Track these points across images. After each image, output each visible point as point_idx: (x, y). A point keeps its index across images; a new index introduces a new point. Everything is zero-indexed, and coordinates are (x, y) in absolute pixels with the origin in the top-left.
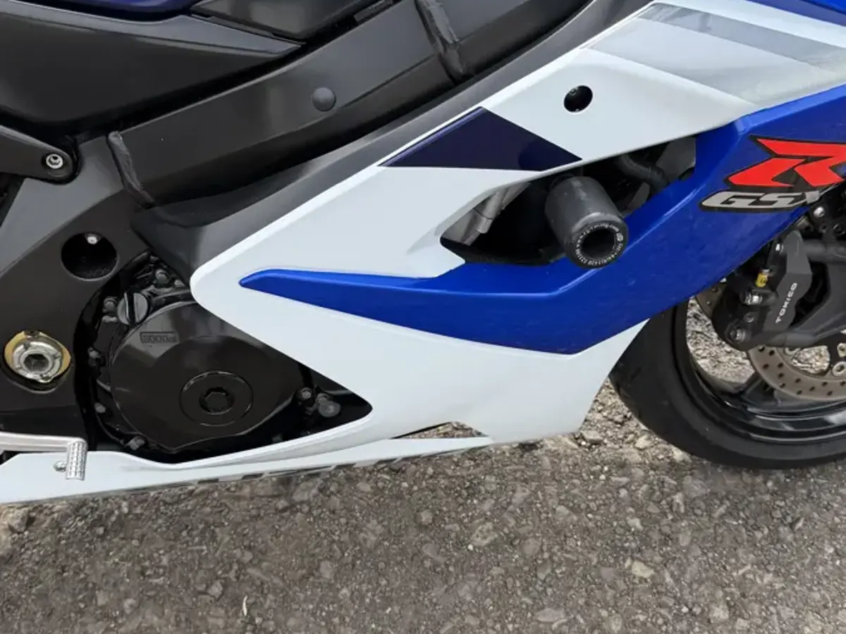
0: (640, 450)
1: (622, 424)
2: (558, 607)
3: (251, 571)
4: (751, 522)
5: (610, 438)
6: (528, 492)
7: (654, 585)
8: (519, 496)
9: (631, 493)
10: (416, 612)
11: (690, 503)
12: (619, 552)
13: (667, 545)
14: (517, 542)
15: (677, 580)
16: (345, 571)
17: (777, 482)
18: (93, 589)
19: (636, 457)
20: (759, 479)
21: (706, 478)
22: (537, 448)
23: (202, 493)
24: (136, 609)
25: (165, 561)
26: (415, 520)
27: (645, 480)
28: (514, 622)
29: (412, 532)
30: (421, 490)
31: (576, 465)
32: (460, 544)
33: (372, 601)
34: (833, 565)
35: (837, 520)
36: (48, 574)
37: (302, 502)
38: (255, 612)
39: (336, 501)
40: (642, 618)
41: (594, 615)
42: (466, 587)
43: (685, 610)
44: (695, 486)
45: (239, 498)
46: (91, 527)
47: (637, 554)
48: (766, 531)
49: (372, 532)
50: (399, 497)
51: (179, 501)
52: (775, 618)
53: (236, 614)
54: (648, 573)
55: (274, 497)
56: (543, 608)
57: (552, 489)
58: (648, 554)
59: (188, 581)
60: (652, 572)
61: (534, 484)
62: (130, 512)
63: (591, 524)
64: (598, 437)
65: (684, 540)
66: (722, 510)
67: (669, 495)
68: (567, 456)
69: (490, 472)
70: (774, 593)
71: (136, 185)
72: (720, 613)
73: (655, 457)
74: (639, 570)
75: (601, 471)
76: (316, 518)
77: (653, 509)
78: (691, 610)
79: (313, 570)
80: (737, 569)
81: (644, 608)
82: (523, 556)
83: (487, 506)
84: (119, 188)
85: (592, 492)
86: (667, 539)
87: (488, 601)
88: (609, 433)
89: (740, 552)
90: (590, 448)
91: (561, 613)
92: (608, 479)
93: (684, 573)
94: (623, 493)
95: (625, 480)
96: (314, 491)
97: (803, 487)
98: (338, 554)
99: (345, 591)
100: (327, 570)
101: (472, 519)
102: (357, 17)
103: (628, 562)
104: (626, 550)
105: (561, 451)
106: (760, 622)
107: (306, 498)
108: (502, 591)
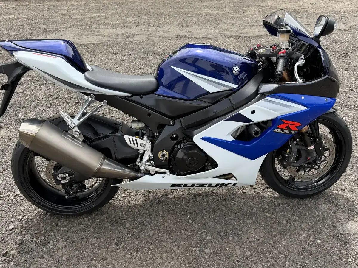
0: (268, 194)
1: (264, 190)
2: (251, 220)
3: (189, 211)
4: (291, 207)
5: (262, 192)
6: (244, 200)
7: (271, 217)
8: (243, 201)
9: (266, 202)
10: (222, 219)
11: (279, 204)
12: (264, 211)
13: (273, 211)
14: (242, 209)
15: (276, 217)
16: (207, 212)
17: (297, 201)
18: (159, 212)
19: (267, 196)
20: (293, 201)
21: (282, 200)
22: (246, 193)
23: (179, 197)
24: (167, 215)
25: (172, 208)
26: (221, 204)
27: (269, 200)
28: (242, 222)
29: (221, 206)
30: (222, 199)
31: (254, 196)
32: (231, 208)
33: (213, 217)
34: (308, 215)
35: (309, 208)
36: (150, 209)
37: (198, 200)
38: (190, 217)
39: (205, 200)
40: (268, 222)
41: (258, 221)
42: (232, 215)
43: (277, 221)
44: (280, 201)
45: (186, 199)
46: (158, 202)
47: (268, 212)
48: (294, 209)
49: (213, 206)
50: (218, 200)
51: (174, 199)
52: (296, 223)
53: (187, 217)
54: (269, 215)
55: (193, 199)
56: (248, 220)
57: (250, 200)
58: (269, 212)
59: (177, 212)
60: (270, 215)
61: (246, 199)
62: (165, 200)
63: (258, 207)
64: (259, 191)
65: (277, 210)
66: (285, 205)
67: (274, 202)
68: (253, 195)
69: (236, 197)
70: (295, 220)
71: (184, 126)
72: (284, 222)
73: (271, 196)
74: (268, 214)
75: (260, 197)
76: (202, 203)
77: (270, 204)
78: (278, 222)
79: (201, 211)
80: (288, 215)
81: (269, 221)
82: (244, 211)
83: (236, 203)
84: (181, 126)
85: (258, 201)
86: (273, 209)
87: (237, 218)
88: (261, 191)
89: (289, 213)
90: (257, 193)
91: (252, 221)
92: (261, 199)
93: (277, 215)
94: (264, 201)
95: (265, 199)
96: (201, 198)
97: (302, 202)
98: (206, 209)
99: (208, 215)
100: (204, 211)
101: (233, 205)
102: (220, 100)
103: (265, 213)
104: (265, 211)
105: (251, 194)
106: (293, 224)
107: (199, 199)
108: (239, 217)
